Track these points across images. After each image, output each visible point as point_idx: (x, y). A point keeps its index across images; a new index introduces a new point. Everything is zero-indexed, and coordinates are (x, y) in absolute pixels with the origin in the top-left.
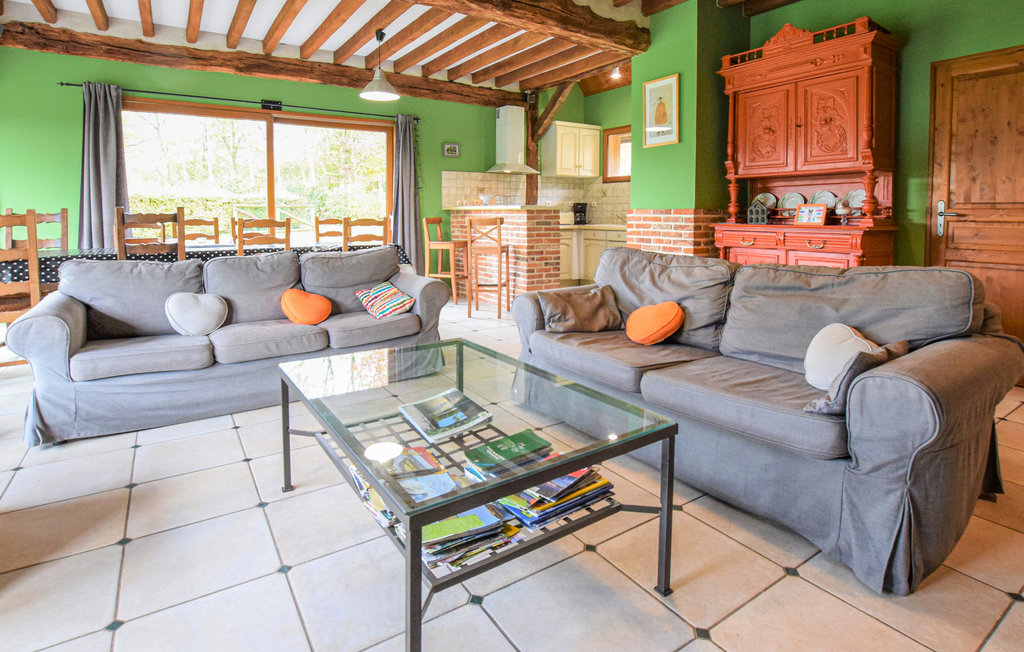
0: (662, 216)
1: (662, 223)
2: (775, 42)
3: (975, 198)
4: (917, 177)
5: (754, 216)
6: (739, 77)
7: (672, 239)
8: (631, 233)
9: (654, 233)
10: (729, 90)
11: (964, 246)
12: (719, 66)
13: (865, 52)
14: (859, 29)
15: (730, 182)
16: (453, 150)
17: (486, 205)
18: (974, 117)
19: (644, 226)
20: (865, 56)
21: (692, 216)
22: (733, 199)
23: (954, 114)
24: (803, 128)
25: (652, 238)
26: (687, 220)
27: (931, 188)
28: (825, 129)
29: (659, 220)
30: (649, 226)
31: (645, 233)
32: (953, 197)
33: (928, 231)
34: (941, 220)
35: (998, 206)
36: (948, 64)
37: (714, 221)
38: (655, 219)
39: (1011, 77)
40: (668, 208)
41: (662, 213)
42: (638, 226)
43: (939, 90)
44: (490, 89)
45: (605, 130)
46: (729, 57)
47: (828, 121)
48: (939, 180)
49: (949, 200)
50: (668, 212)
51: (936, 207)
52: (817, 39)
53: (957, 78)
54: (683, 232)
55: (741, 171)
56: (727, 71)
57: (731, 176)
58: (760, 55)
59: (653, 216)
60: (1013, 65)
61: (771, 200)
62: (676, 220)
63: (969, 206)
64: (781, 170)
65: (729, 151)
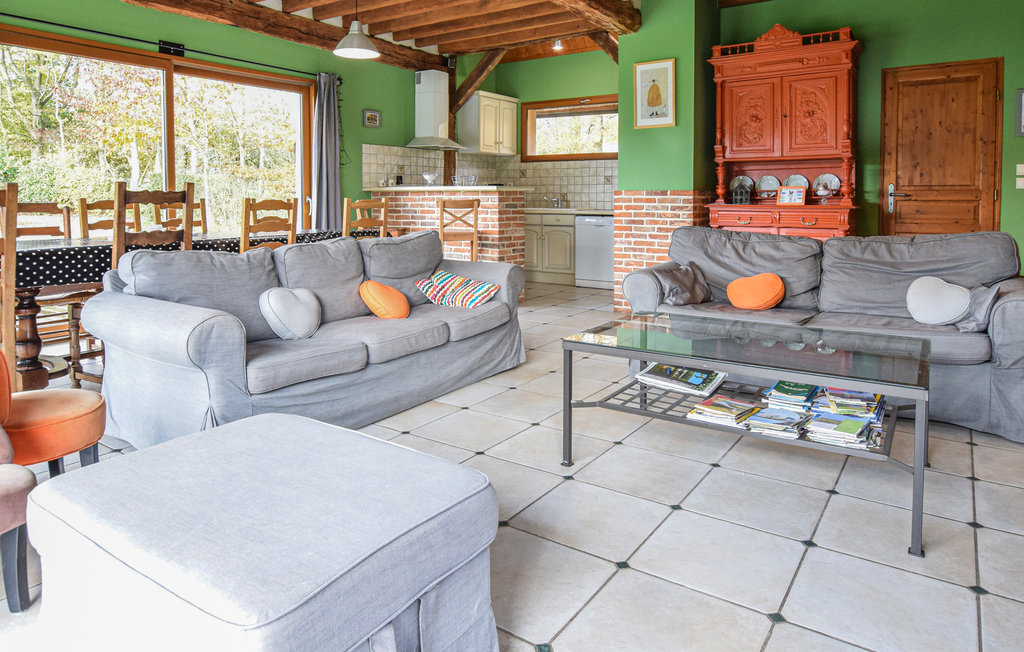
0: (657, 197)
1: (657, 204)
2: (766, 40)
3: (917, 181)
4: (872, 164)
5: (739, 198)
6: (728, 66)
7: (669, 220)
8: (620, 215)
9: (647, 215)
10: (718, 78)
11: (908, 221)
12: (710, 55)
13: (847, 57)
14: (842, 37)
15: (718, 165)
16: (372, 119)
17: (431, 185)
18: (915, 116)
19: (635, 208)
20: (846, 61)
21: (692, 197)
22: (720, 181)
23: (900, 114)
24: (788, 118)
25: (645, 219)
26: (685, 201)
27: (882, 173)
28: (808, 120)
29: (654, 201)
30: (642, 207)
31: (636, 215)
32: (901, 182)
33: (880, 208)
34: (891, 200)
35: (933, 188)
36: (896, 71)
37: (707, 201)
38: (647, 201)
39: (941, 87)
40: (664, 189)
41: (656, 194)
42: (628, 208)
43: (889, 93)
44: (410, 48)
45: (523, 104)
46: (719, 48)
47: (811, 114)
48: (890, 166)
49: (897, 183)
50: (664, 193)
51: (887, 188)
52: (806, 42)
53: (902, 83)
54: (681, 213)
55: (728, 155)
56: (716, 60)
57: (719, 160)
58: (751, 49)
59: (645, 197)
60: (943, 77)
61: (748, 182)
62: (674, 201)
63: (912, 188)
64: (769, 155)
65: (718, 136)
